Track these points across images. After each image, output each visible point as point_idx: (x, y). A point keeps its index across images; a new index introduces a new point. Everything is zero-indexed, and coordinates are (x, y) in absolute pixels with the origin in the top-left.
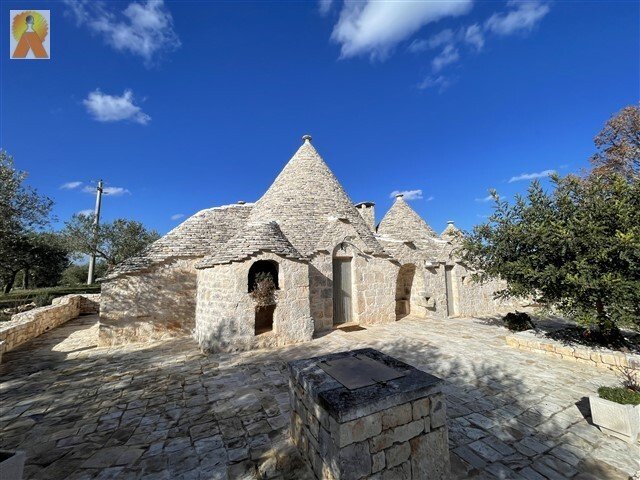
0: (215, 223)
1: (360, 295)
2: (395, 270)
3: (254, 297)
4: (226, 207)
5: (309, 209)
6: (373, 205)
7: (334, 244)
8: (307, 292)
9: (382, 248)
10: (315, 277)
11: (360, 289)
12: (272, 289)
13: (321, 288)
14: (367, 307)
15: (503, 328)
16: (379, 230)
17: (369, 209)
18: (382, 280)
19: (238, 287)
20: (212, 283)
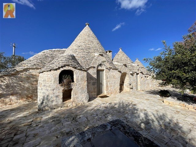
0: (49, 55)
1: (107, 84)
2: (120, 74)
3: (62, 86)
4: (55, 49)
5: (87, 50)
6: (112, 52)
7: (97, 64)
8: (86, 83)
9: (115, 67)
10: (89, 77)
11: (107, 82)
12: (70, 82)
13: (92, 81)
14: (109, 88)
15: (158, 95)
16: (113, 61)
17: (110, 53)
18: (115, 78)
19: (54, 82)
20: (42, 80)
